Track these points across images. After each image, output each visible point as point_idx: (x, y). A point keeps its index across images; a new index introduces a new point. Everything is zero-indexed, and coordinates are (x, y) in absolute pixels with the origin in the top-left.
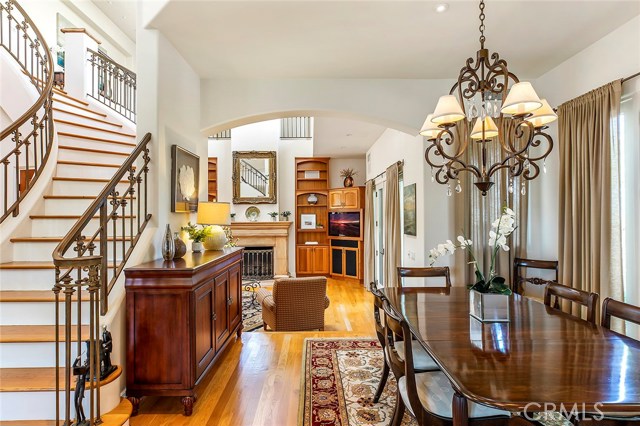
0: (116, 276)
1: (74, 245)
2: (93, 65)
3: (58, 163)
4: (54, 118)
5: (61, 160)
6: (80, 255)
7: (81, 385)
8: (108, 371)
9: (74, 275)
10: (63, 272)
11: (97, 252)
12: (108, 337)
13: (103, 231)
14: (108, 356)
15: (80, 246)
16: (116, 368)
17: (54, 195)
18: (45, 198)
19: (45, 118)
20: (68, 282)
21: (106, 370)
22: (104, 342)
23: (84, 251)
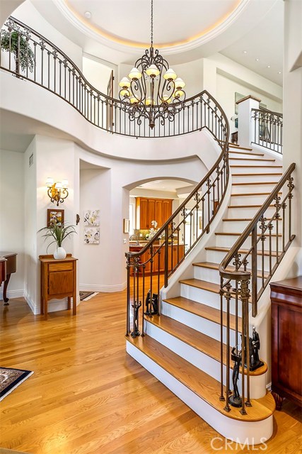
0: (264, 287)
1: (233, 260)
2: (255, 120)
3: (232, 196)
4: (230, 165)
5: (233, 194)
6: (237, 268)
7: (236, 369)
8: (256, 365)
9: (233, 283)
10: (226, 280)
11: (249, 266)
12: (256, 337)
13: (254, 250)
14: (257, 351)
15: (237, 261)
16: (263, 364)
17: (229, 218)
18: (224, 220)
19: (224, 167)
20: (229, 288)
21: (255, 363)
22: (254, 340)
23: (240, 265)
